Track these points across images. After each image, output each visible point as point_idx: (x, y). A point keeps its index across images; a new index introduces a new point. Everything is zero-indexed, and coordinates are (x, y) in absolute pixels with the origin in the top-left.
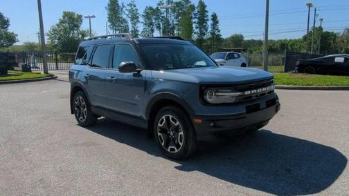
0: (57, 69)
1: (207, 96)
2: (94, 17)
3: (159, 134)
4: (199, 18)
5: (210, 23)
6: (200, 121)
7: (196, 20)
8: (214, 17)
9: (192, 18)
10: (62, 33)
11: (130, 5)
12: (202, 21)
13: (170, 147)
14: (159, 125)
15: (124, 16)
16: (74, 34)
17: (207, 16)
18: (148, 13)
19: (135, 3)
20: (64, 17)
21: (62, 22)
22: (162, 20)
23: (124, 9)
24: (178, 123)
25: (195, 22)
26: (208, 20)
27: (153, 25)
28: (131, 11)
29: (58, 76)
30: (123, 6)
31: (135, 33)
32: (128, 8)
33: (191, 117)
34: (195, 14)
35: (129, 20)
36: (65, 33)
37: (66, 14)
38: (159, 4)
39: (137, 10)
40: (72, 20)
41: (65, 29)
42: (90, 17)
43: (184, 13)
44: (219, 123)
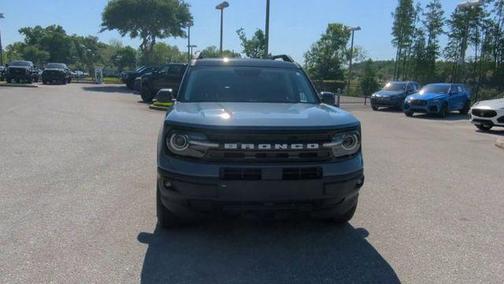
2: (359, 29)
10: (323, 53)
11: (431, 6)
15: (418, 25)
16: (338, 54)
18: (458, 16)
19: (441, 2)
20: (328, 32)
21: (325, 38)
22: (484, 27)
23: (420, 14)
28: (432, 15)
30: (419, 9)
32: (428, 11)
35: (426, 31)
36: (326, 53)
37: (331, 27)
39: (441, 13)
40: (338, 35)
41: (328, 47)
42: (353, 30)
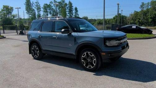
0: (4, 33)
1: (107, 43)
2: (20, 8)
3: (82, 61)
4: (69, 9)
5: (74, 11)
6: (104, 54)
7: (68, 10)
8: (76, 9)
9: (66, 9)
10: (3, 16)
11: (36, 3)
12: (71, 11)
13: (88, 66)
14: (83, 56)
15: (34, 8)
16: (9, 16)
17: (73, 9)
18: (45, 7)
19: (39, 2)
21: (3, 10)
22: (52, 10)
23: (34, 5)
24: (93, 55)
25: (67, 11)
26: (73, 10)
27: (48, 12)
28: (37, 6)
29: (6, 37)
30: (33, 3)
31: (39, 16)
32: (35, 4)
33: (100, 52)
34: (67, 7)
35: (36, 10)
37: (4, 7)
38: (50, 3)
39: (40, 5)
40: (8, 10)
41: (4, 14)
42: (18, 8)
43: (62, 7)
44: (112, 54)
